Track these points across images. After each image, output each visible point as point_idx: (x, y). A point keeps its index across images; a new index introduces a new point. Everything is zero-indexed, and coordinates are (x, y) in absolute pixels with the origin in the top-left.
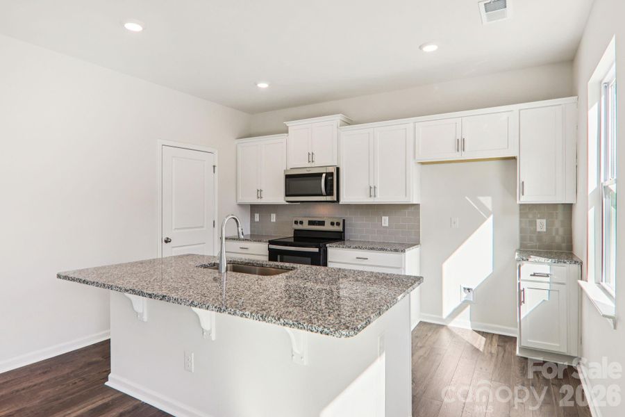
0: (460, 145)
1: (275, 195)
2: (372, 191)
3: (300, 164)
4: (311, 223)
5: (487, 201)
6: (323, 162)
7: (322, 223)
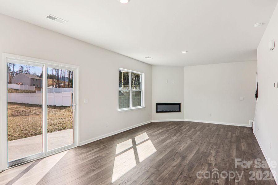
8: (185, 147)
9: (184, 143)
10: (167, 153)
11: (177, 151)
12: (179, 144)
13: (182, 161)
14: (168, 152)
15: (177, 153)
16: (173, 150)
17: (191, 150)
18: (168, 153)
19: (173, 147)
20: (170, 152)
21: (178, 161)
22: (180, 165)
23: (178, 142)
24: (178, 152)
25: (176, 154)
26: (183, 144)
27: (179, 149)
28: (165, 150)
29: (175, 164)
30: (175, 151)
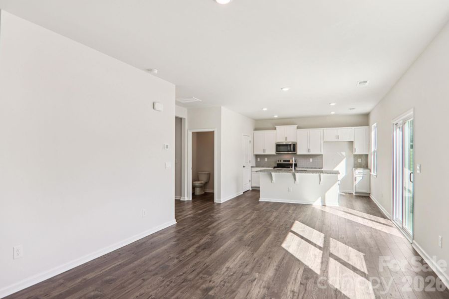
0: (338, 137)
1: (273, 151)
2: (309, 150)
3: (282, 141)
4: (284, 161)
5: (344, 153)
6: (290, 140)
7: (289, 161)
8: (234, 258)
9: (234, 270)
10: (264, 244)
11: (250, 247)
12: (245, 264)
13: (243, 236)
14: (262, 246)
15: (249, 246)
16: (255, 250)
17: (225, 252)
18: (262, 244)
19: (255, 255)
20: (260, 246)
21: (247, 236)
22: (246, 233)
23: (246, 271)
24: (246, 247)
25: (251, 243)
26: (236, 265)
27: (246, 253)
28: (269, 249)
29: (251, 233)
30: (252, 248)
